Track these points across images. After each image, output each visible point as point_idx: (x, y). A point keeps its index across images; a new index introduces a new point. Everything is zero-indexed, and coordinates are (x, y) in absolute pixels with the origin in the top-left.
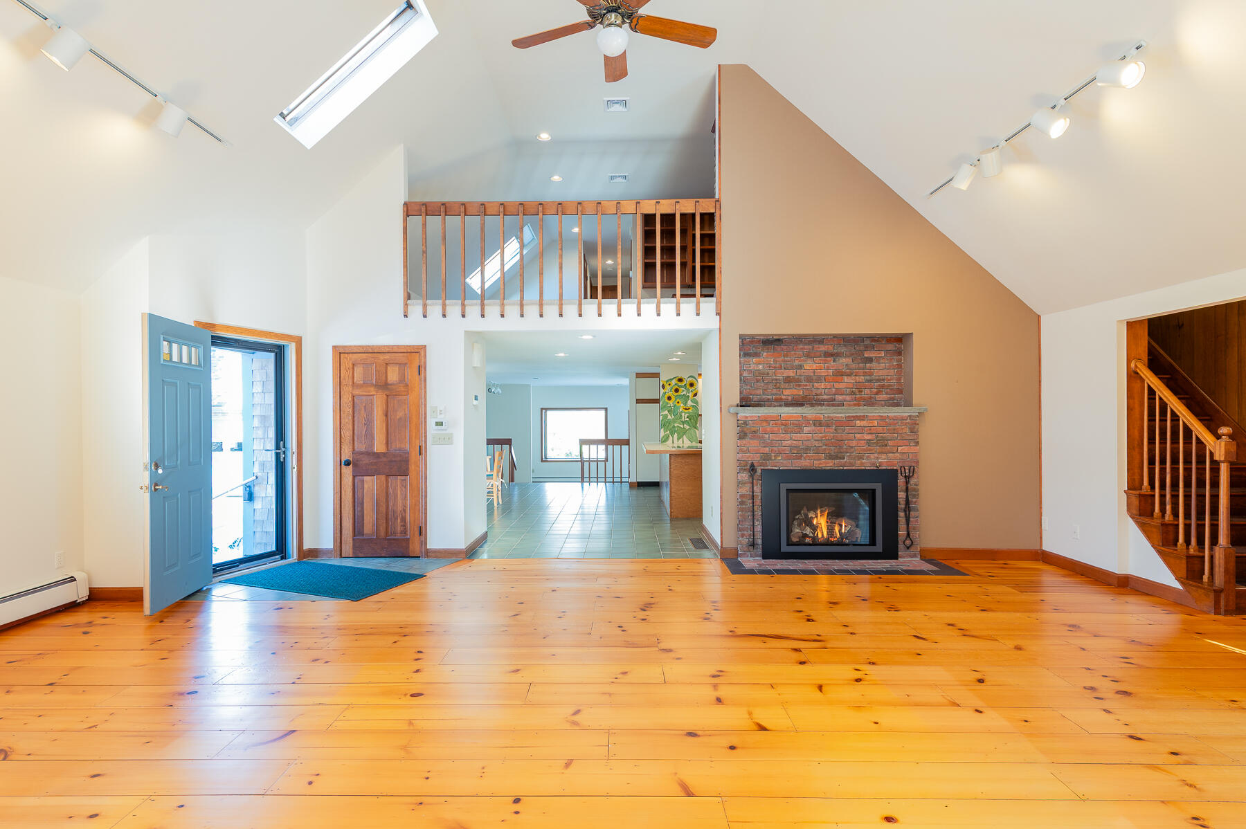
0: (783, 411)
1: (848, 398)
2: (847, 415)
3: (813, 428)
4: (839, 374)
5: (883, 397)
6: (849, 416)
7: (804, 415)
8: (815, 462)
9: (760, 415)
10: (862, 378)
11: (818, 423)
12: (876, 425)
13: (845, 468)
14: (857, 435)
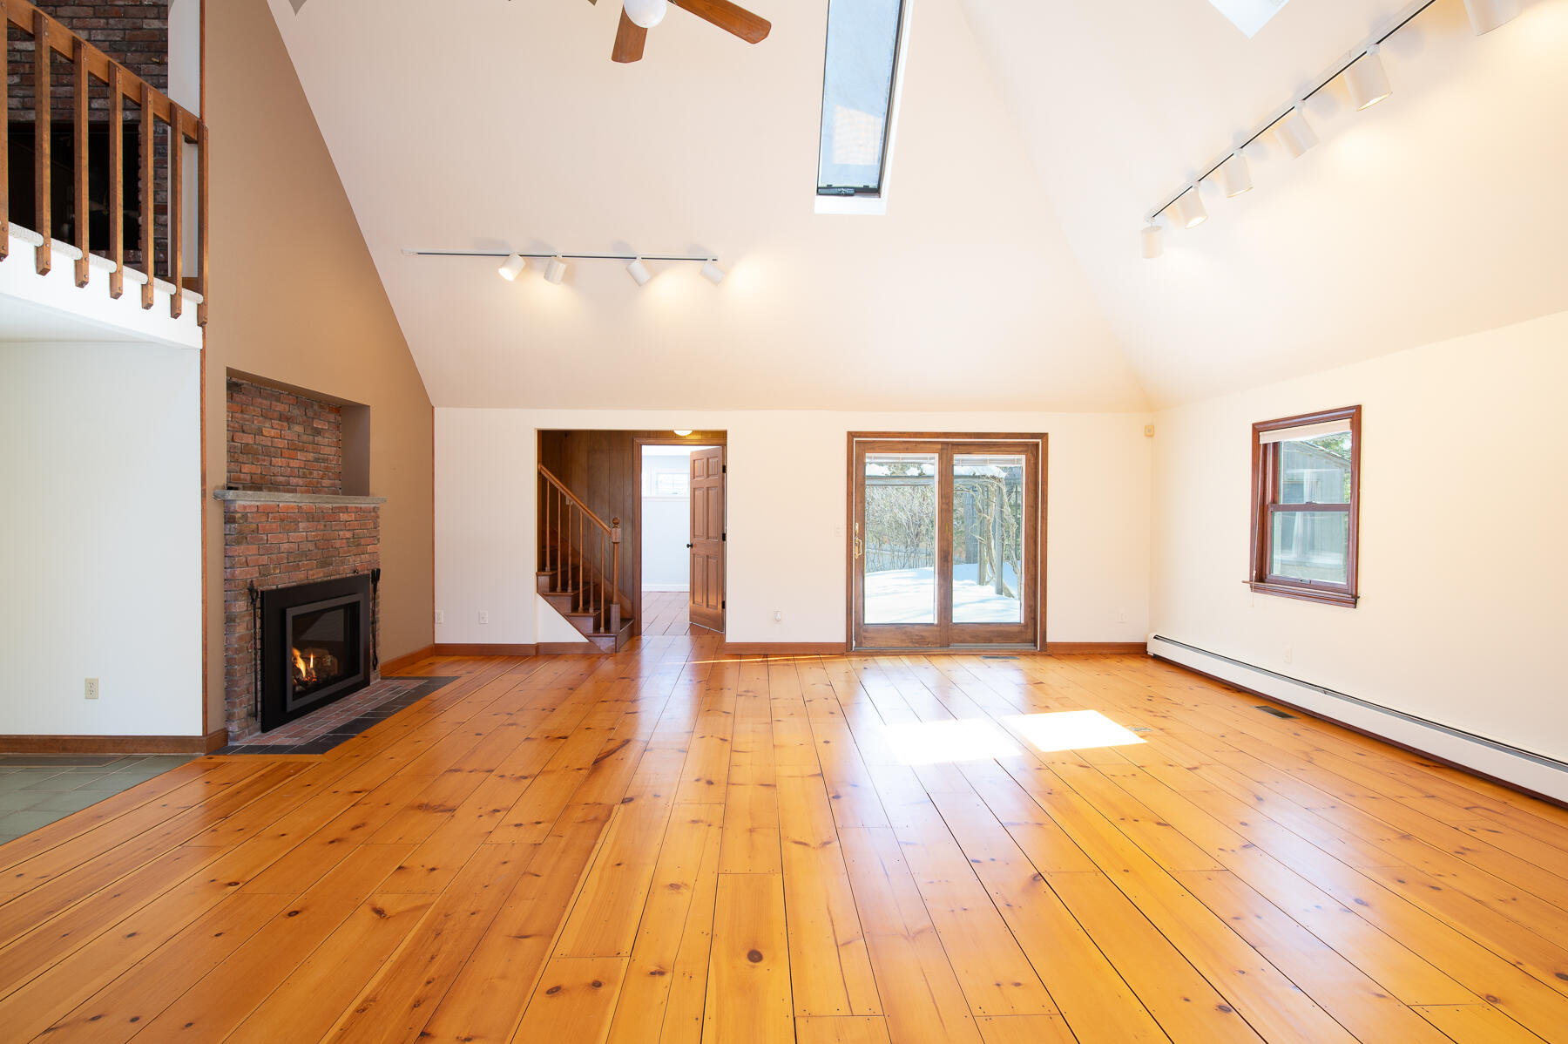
0: (283, 499)
1: (300, 481)
2: (334, 505)
3: (307, 524)
4: (294, 448)
5: (326, 482)
6: (336, 508)
7: (300, 505)
8: (310, 572)
9: (258, 503)
10: (311, 456)
11: (311, 517)
12: (353, 519)
13: (332, 578)
14: (341, 533)
